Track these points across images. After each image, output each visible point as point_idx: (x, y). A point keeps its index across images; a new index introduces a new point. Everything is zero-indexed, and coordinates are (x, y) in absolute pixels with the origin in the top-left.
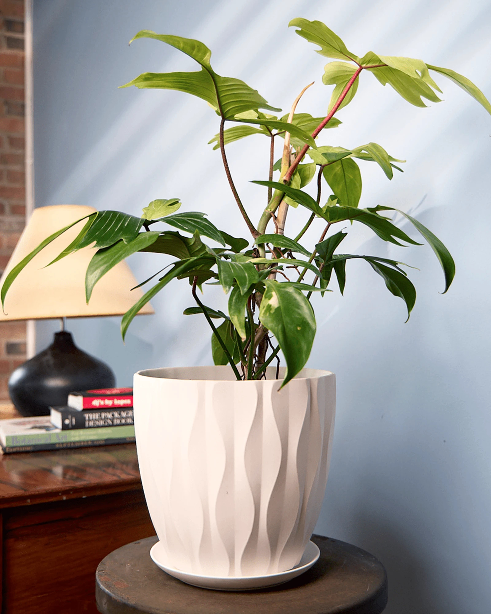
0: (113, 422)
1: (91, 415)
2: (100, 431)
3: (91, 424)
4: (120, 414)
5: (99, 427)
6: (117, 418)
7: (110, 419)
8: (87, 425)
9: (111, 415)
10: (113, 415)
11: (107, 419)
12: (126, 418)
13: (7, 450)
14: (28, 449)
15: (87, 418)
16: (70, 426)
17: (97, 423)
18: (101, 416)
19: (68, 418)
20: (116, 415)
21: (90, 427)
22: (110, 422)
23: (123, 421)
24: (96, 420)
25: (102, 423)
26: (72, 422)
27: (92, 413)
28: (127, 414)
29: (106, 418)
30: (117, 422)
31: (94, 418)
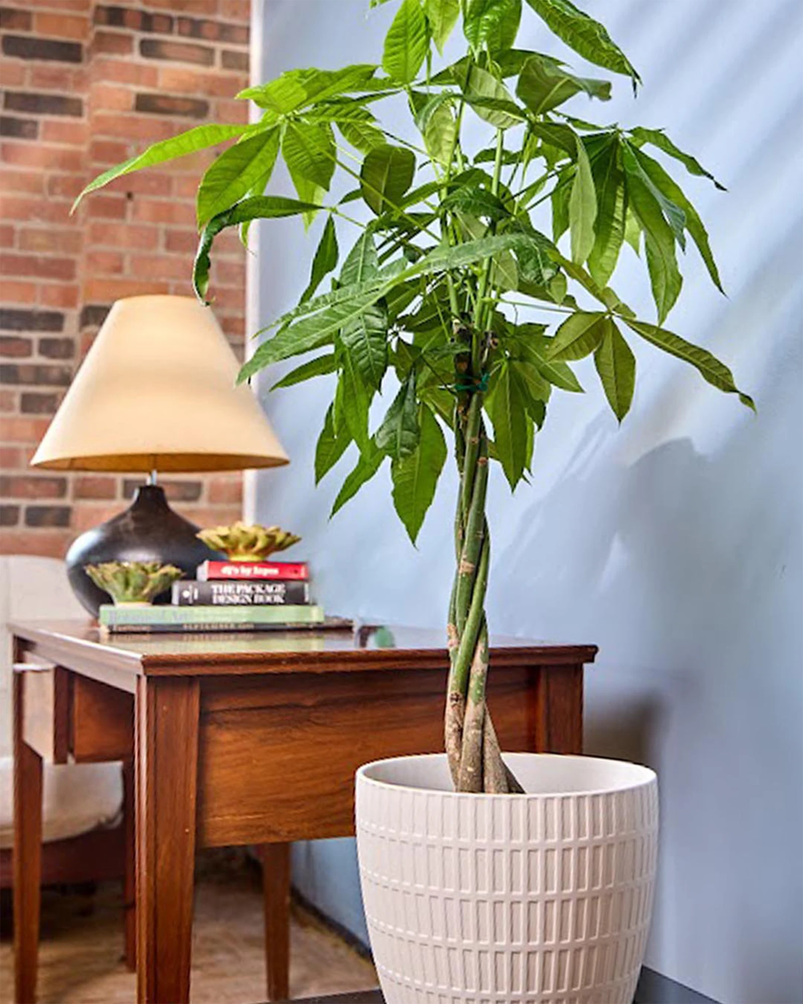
0: (253, 599)
1: (221, 587)
2: (235, 610)
3: (222, 599)
4: (263, 589)
5: (232, 604)
6: (260, 594)
7: (249, 594)
8: (215, 601)
9: (250, 588)
10: (253, 589)
11: (245, 593)
12: (274, 594)
13: (115, 629)
14: (144, 629)
15: (215, 591)
16: (191, 601)
17: (230, 599)
18: (236, 589)
19: (188, 590)
20: (259, 589)
21: (219, 605)
22: (250, 601)
23: (269, 599)
24: (228, 594)
25: (237, 599)
26: (193, 595)
27: (223, 584)
28: (274, 588)
29: (243, 593)
30: (258, 599)
31: (225, 591)
